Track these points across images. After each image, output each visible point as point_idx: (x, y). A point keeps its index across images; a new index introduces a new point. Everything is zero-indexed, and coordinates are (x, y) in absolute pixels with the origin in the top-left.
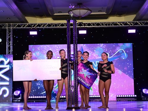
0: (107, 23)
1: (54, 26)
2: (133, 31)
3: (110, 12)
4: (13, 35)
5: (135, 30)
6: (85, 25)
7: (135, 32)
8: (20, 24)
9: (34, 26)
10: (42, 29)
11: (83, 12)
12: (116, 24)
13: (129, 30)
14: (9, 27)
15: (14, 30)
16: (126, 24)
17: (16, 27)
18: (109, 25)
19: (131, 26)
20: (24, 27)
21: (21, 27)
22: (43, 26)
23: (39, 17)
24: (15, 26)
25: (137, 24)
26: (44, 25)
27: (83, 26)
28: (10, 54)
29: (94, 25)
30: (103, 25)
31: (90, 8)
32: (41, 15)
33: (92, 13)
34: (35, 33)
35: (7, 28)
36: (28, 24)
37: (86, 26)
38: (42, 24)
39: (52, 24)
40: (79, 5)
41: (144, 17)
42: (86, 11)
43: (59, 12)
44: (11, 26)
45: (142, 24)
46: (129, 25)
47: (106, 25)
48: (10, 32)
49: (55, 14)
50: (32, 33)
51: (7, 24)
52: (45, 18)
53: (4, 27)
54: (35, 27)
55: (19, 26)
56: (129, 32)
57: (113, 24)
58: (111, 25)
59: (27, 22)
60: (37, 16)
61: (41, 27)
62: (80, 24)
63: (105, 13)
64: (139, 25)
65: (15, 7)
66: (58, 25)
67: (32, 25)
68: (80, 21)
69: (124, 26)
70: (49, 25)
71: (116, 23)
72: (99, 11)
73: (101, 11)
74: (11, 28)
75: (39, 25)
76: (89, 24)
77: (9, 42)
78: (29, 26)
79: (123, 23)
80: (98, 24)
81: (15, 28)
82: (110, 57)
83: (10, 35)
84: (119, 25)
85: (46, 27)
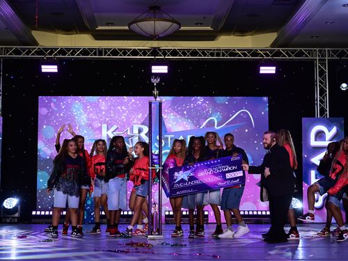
0: (214, 50)
1: (95, 54)
2: (271, 70)
3: (222, 25)
5: (274, 68)
6: (165, 54)
7: (274, 72)
8: (18, 47)
9: (50, 54)
10: (68, 60)
11: (162, 26)
12: (232, 53)
13: (261, 68)
15: (5, 61)
16: (255, 53)
17: (11, 54)
18: (218, 55)
19: (265, 57)
20: (27, 54)
21: (22, 56)
22: (72, 54)
23: (63, 32)
24: (8, 52)
25: (278, 54)
26: (74, 51)
27: (161, 56)
29: (185, 54)
30: (205, 55)
31: (175, 16)
32: (68, 29)
33: (182, 28)
34: (53, 69)
36: (39, 49)
37: (168, 56)
38: (69, 50)
39: (91, 50)
40: (152, 11)
41: (295, 40)
42: (168, 24)
43: (108, 24)
45: (290, 56)
46: (262, 56)
47: (212, 54)
49: (100, 28)
50: (46, 69)
52: (77, 33)
54: (52, 56)
55: (17, 52)
56: (261, 72)
57: (226, 53)
58: (223, 55)
59: (36, 43)
60: (59, 29)
61: (66, 56)
62: (155, 51)
63: (209, 28)
64: (284, 56)
66: (106, 53)
67: (46, 49)
68: (155, 44)
69: (251, 57)
70: (85, 52)
71: (234, 50)
72: (197, 24)
73: (201, 24)
75: (63, 51)
76: (174, 53)
78: (40, 52)
79: (249, 51)
80: (194, 53)
81: (7, 56)
82: (218, 126)
84: (240, 56)
85: (78, 55)
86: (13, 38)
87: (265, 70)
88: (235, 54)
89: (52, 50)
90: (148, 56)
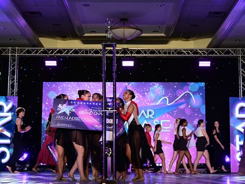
0: (166, 50)
1: (83, 53)
2: (207, 64)
3: (172, 33)
4: (19, 65)
5: (209, 62)
6: (132, 53)
7: (209, 65)
8: (30, 48)
9: (52, 53)
10: (64, 57)
11: (128, 32)
12: (180, 52)
13: (200, 62)
14: (13, 52)
15: (20, 58)
16: (195, 52)
17: (24, 53)
18: (169, 53)
19: (203, 55)
20: (36, 53)
21: (32, 54)
22: (67, 53)
23: (61, 39)
24: (22, 51)
25: (212, 52)
26: (69, 50)
27: (129, 54)
28: (14, 96)
29: (146, 53)
30: (160, 53)
31: (139, 26)
32: (64, 36)
33: (143, 35)
34: (53, 63)
35: (10, 54)
36: (44, 49)
37: (134, 54)
38: (64, 50)
39: (80, 50)
40: (122, 22)
41: (224, 43)
42: (134, 30)
43: (92, 32)
44: (15, 51)
45: (220, 54)
46: (200, 54)
47: (165, 53)
48: (14, 61)
49: (86, 35)
50: (49, 63)
51: (10, 48)
52: (70, 40)
53: (6, 53)
54: (53, 54)
55: (28, 52)
56: (200, 65)
57: (175, 52)
58: (173, 53)
59: (42, 46)
60: (58, 37)
61: (63, 54)
62: (125, 51)
63: (163, 35)
64: (216, 54)
65: (22, 22)
66: (90, 52)
67: (49, 50)
68: (125, 46)
69: (192, 55)
70: (76, 52)
71: (181, 50)
72: (155, 31)
73: (157, 32)
74: (16, 54)
75: (60, 51)
76: (138, 52)
77: (12, 77)
78: (45, 52)
79: (191, 50)
80: (152, 52)
81: (22, 54)
83: (14, 65)
84: (185, 54)
85: (71, 54)
86: (26, 42)
87: (202, 64)
88: (182, 53)
89: (53, 50)
90: (120, 54)
